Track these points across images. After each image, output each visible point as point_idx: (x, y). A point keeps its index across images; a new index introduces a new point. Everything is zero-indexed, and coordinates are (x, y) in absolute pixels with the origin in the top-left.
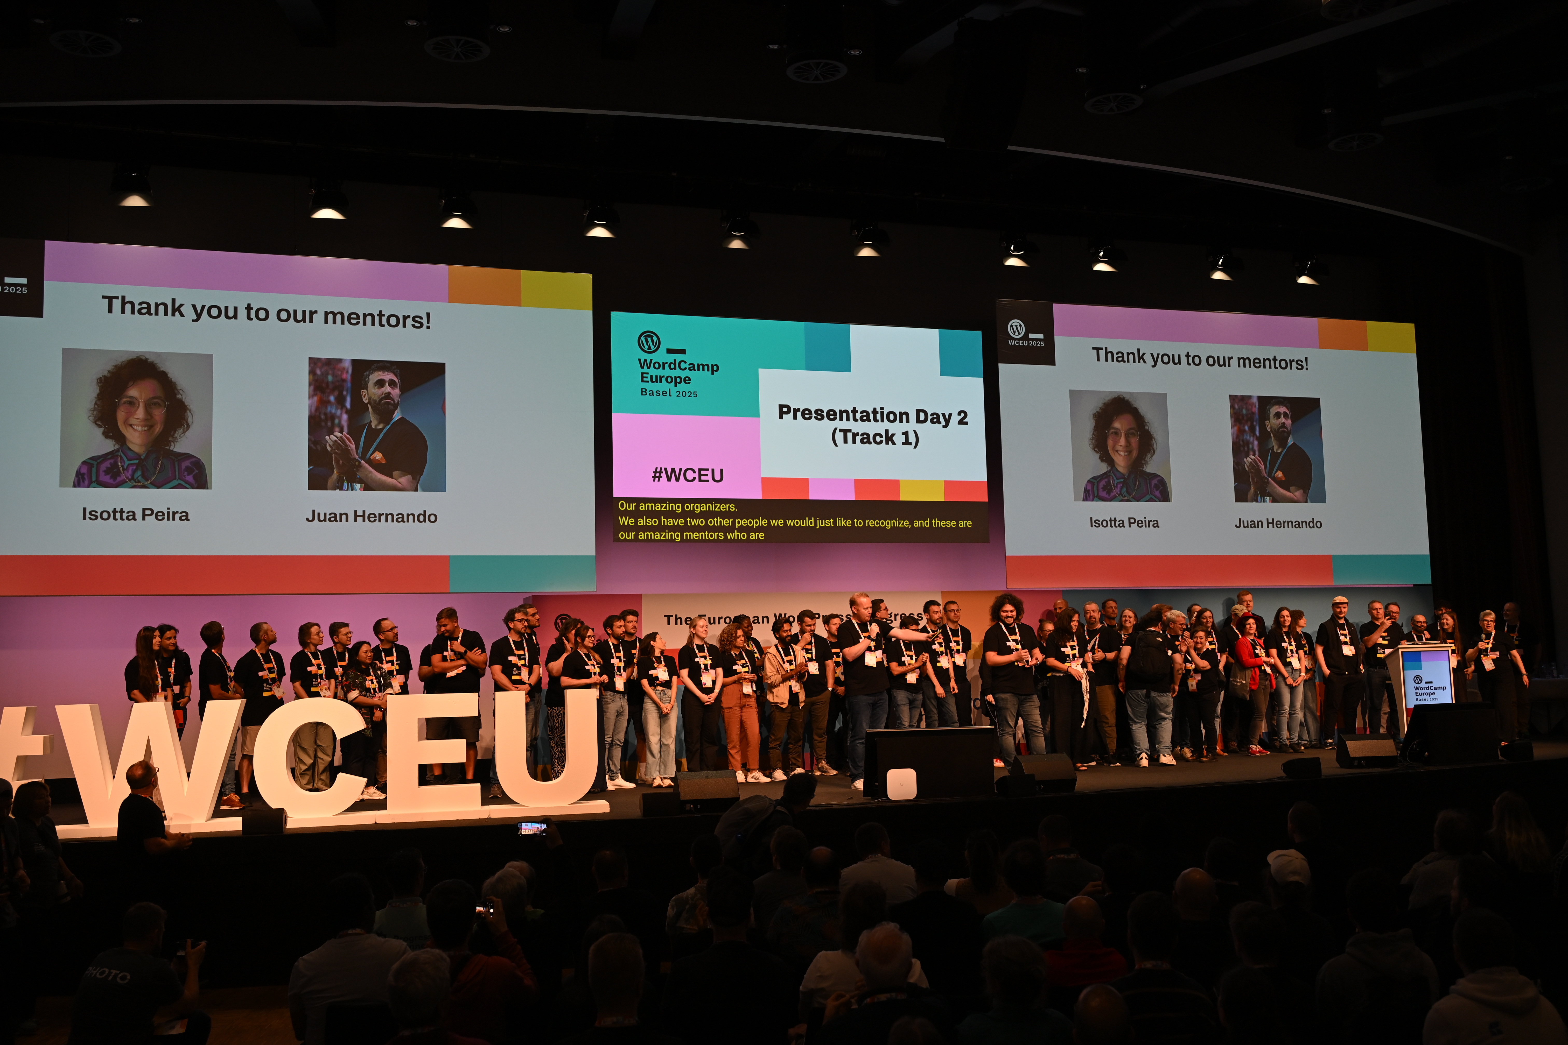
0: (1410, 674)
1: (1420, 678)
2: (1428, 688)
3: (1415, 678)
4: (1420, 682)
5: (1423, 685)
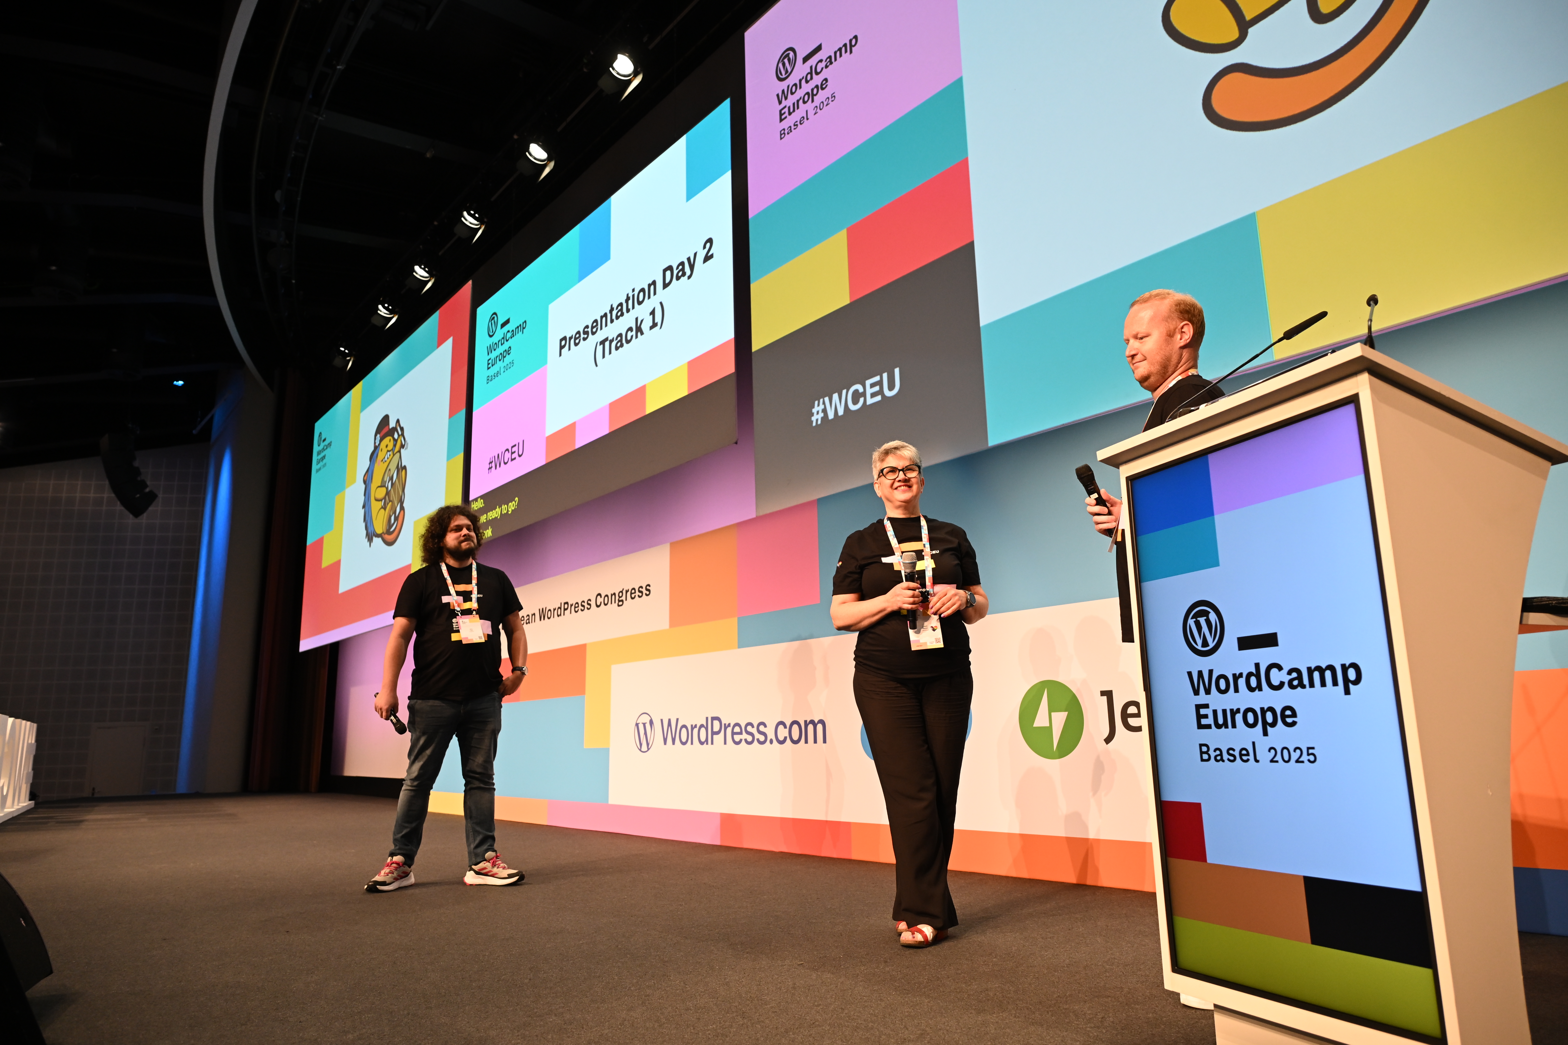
1: (1213, 617)
2: (1257, 678)
3: (1191, 622)
4: (1212, 645)
5: (1230, 659)
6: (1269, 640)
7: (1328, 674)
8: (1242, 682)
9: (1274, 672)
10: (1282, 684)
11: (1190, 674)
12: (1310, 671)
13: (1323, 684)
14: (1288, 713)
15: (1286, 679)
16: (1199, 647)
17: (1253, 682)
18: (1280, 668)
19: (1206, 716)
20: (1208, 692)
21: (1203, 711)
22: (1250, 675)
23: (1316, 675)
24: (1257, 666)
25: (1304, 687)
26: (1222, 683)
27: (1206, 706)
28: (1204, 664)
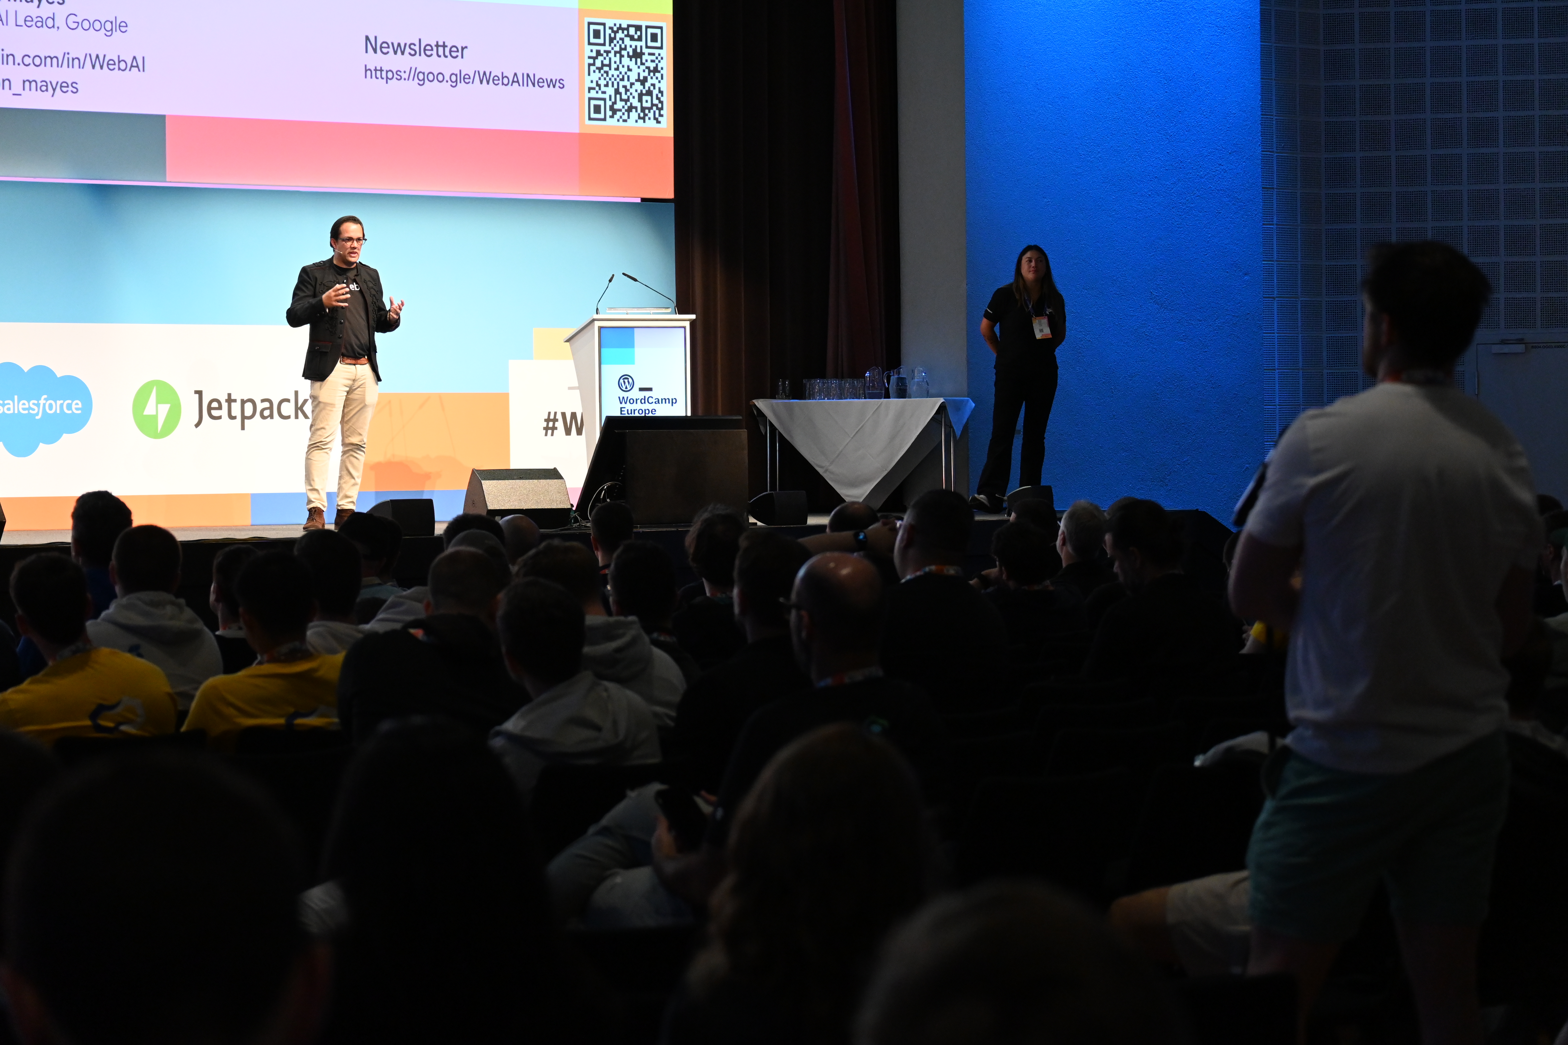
0: (612, 373)
1: (630, 380)
2: (644, 400)
3: (622, 381)
4: (629, 389)
5: (635, 394)
6: (650, 389)
7: (667, 401)
8: (639, 401)
9: (650, 398)
10: (652, 402)
11: (619, 397)
12: (662, 399)
13: (666, 403)
14: (654, 410)
15: (654, 401)
16: (624, 389)
17: (643, 401)
18: (652, 398)
19: (624, 411)
20: (626, 403)
21: (623, 409)
22: (642, 399)
23: (664, 401)
24: (645, 397)
25: (659, 403)
26: (632, 401)
27: (625, 408)
28: (625, 395)
